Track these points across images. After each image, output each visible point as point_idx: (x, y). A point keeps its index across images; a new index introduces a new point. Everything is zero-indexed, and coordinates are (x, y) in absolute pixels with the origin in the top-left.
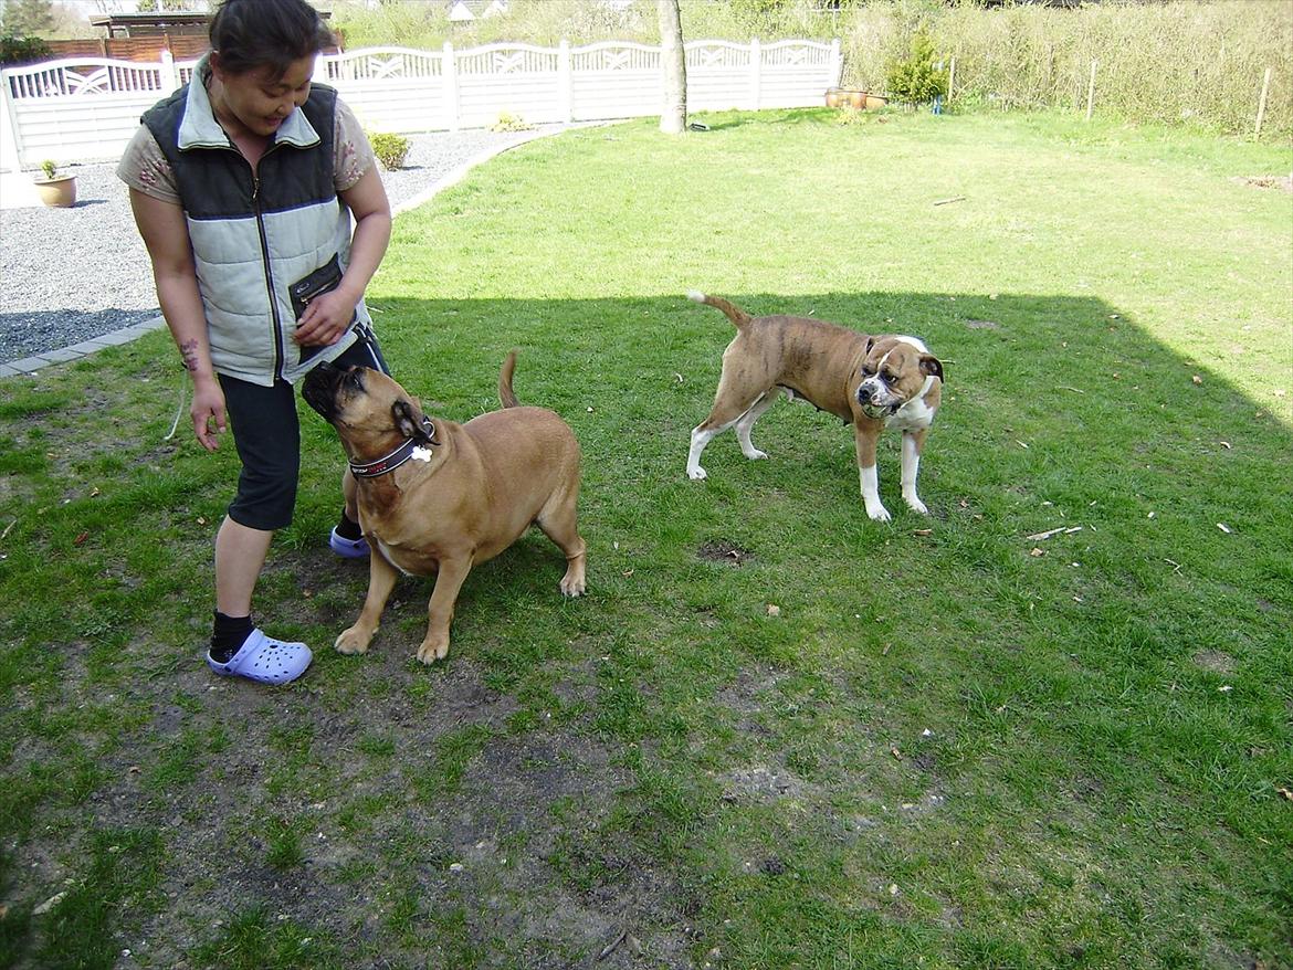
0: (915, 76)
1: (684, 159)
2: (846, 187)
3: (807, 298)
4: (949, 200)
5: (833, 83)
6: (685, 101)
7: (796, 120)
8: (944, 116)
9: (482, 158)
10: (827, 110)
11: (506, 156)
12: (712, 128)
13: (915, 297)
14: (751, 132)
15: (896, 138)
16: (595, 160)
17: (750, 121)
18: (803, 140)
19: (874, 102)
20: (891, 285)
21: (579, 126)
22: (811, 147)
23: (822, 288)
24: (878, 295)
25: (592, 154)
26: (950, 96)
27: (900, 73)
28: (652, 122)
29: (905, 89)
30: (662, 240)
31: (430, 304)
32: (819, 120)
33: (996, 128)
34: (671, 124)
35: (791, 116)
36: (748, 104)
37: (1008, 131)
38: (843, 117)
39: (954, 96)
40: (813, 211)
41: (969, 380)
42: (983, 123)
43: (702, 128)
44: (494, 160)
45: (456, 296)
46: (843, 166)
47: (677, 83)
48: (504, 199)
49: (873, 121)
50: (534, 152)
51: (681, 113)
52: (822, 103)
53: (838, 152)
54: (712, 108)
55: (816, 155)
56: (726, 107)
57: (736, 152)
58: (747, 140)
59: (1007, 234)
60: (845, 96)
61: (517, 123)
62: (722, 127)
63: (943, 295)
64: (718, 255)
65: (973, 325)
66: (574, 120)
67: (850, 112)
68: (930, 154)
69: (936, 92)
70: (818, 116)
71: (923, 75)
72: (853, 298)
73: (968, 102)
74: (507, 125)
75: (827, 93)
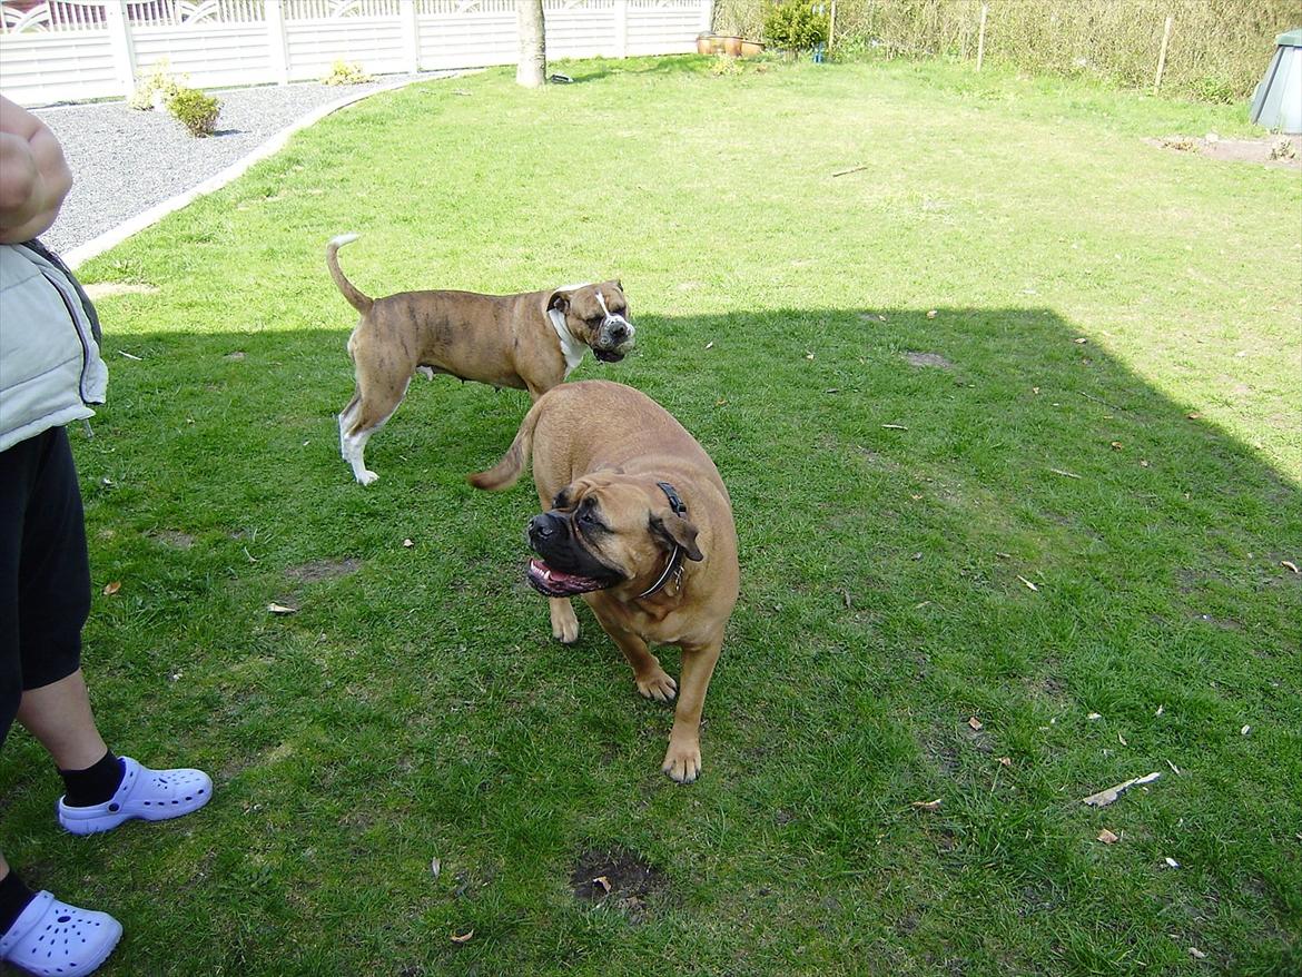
0: (795, 21)
1: (545, 118)
2: (731, 153)
3: (702, 319)
4: (849, 170)
5: (704, 26)
6: (543, 50)
7: (667, 70)
8: (827, 65)
9: (307, 121)
10: (701, 59)
11: (337, 119)
12: (576, 80)
13: (837, 316)
14: (619, 84)
15: (779, 91)
16: (441, 120)
17: (618, 71)
18: (677, 94)
19: (750, 49)
20: (802, 300)
21: (426, 78)
22: (686, 101)
23: (717, 304)
24: (791, 315)
25: (438, 113)
26: (831, 42)
27: (779, 18)
28: (508, 71)
29: (784, 35)
30: (517, 231)
31: (210, 342)
32: (692, 69)
33: (883, 78)
34: (528, 76)
35: (662, 65)
36: (615, 50)
37: (896, 82)
38: (718, 67)
39: (835, 43)
40: (695, 185)
41: (929, 458)
42: (868, 73)
43: (564, 80)
44: (322, 122)
45: (246, 328)
46: (724, 125)
47: (533, 29)
48: (329, 175)
49: (751, 70)
50: (372, 111)
51: (541, 63)
52: (692, 49)
53: (717, 108)
54: (575, 55)
55: (693, 112)
56: (590, 54)
57: (602, 109)
58: (614, 94)
59: (923, 216)
60: (718, 41)
61: (355, 76)
62: (587, 79)
63: (868, 312)
64: (586, 254)
65: (915, 361)
66: (420, 70)
67: (726, 59)
68: (818, 111)
69: (817, 39)
70: (690, 65)
71: (803, 20)
72: (759, 320)
73: (850, 49)
74: (344, 77)
75: (699, 39)
